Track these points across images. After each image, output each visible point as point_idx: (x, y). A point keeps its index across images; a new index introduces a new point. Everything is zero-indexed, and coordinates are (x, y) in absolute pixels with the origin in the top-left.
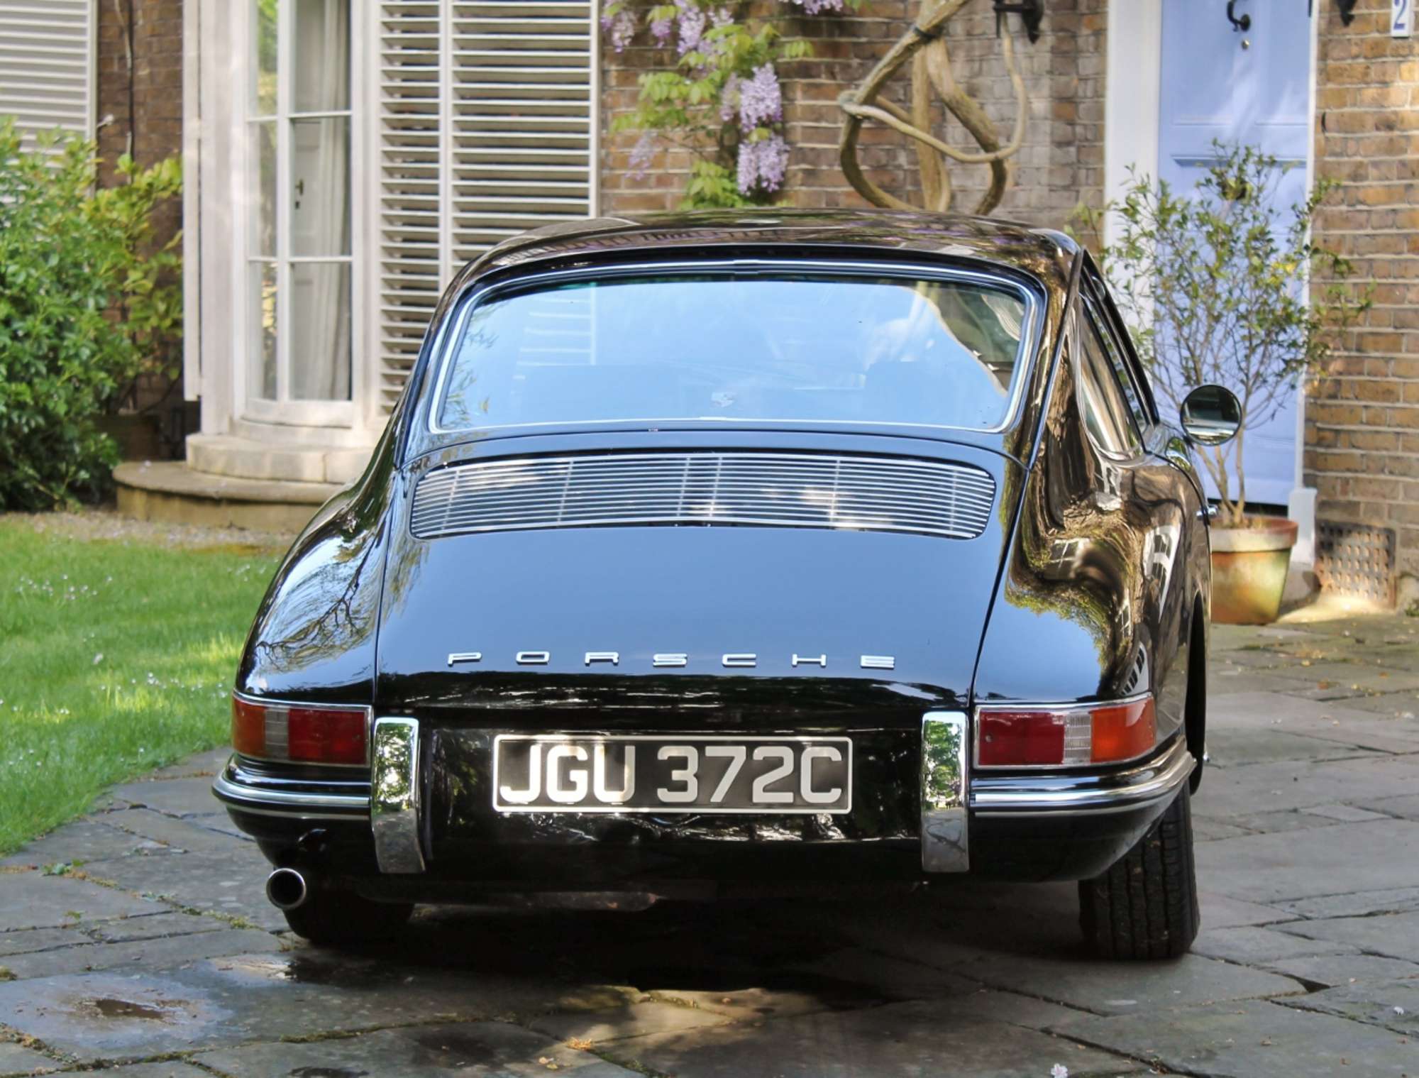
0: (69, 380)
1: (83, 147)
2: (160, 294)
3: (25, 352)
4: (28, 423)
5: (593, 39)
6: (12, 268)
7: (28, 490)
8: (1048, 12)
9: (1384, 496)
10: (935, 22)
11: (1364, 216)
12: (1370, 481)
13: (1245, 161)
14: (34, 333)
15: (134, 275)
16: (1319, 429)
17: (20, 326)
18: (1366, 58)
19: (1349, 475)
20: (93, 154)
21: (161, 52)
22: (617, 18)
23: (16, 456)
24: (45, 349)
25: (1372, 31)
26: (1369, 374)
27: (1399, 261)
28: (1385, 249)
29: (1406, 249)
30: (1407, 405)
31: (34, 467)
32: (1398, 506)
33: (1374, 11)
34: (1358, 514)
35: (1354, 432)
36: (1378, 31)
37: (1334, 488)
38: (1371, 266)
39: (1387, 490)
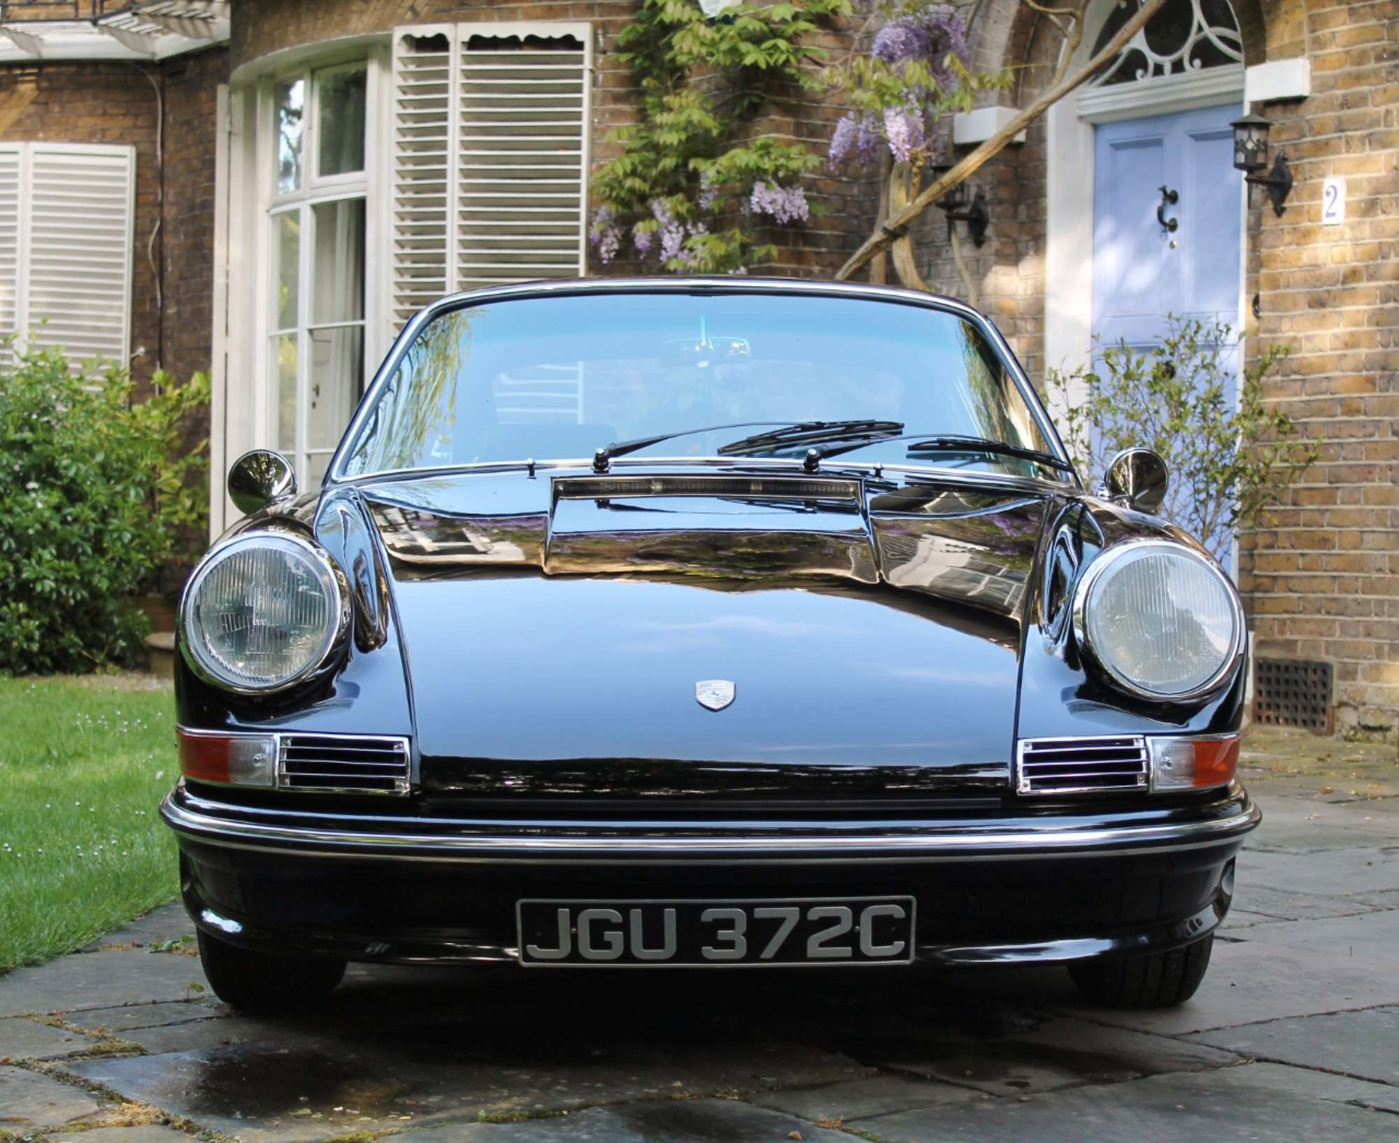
0: (113, 559)
1: (118, 373)
2: (185, 492)
3: (73, 534)
4: (74, 596)
5: (582, 253)
6: (65, 462)
7: (72, 655)
8: (992, 220)
9: (1321, 634)
10: (901, 221)
11: (1298, 386)
12: (1307, 621)
13: (1196, 332)
14: (83, 517)
15: (166, 475)
16: (1256, 576)
17: (70, 511)
18: (1298, 244)
19: (1285, 616)
20: (127, 378)
21: (187, 292)
22: (603, 234)
23: (63, 625)
24: (92, 531)
25: (1303, 222)
26: (1305, 525)
27: (1333, 423)
28: (1320, 412)
29: (1339, 412)
30: (1343, 552)
31: (78, 635)
32: (1335, 642)
33: (1305, 203)
34: (1296, 651)
35: (1291, 577)
36: (1310, 221)
37: (1271, 628)
38: (1306, 429)
39: (1324, 628)
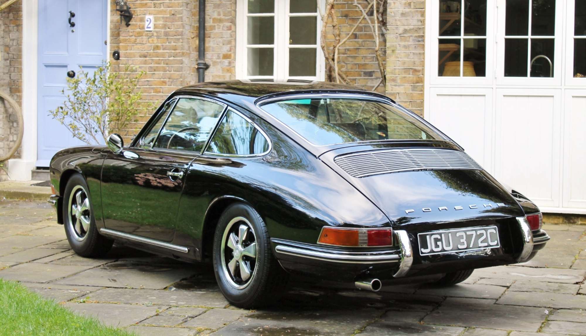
18: (135, 36)
25: (137, 29)
27: (150, 95)
33: (138, 23)
36: (140, 29)
